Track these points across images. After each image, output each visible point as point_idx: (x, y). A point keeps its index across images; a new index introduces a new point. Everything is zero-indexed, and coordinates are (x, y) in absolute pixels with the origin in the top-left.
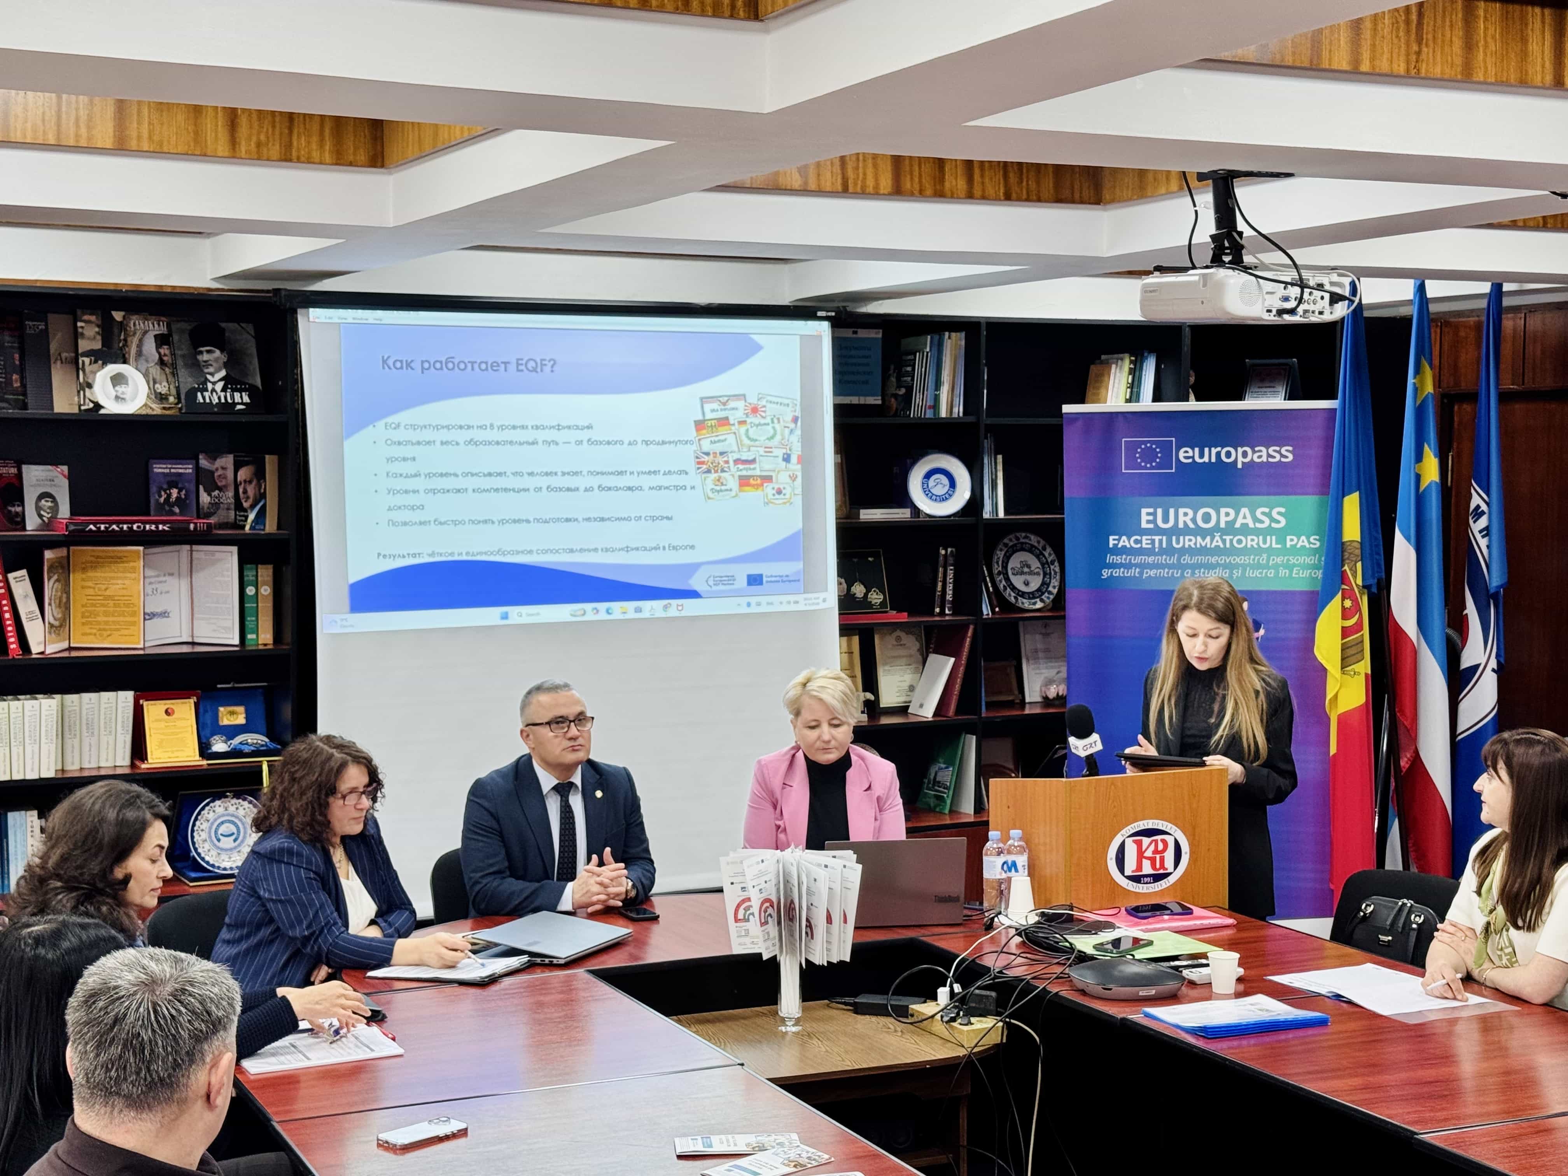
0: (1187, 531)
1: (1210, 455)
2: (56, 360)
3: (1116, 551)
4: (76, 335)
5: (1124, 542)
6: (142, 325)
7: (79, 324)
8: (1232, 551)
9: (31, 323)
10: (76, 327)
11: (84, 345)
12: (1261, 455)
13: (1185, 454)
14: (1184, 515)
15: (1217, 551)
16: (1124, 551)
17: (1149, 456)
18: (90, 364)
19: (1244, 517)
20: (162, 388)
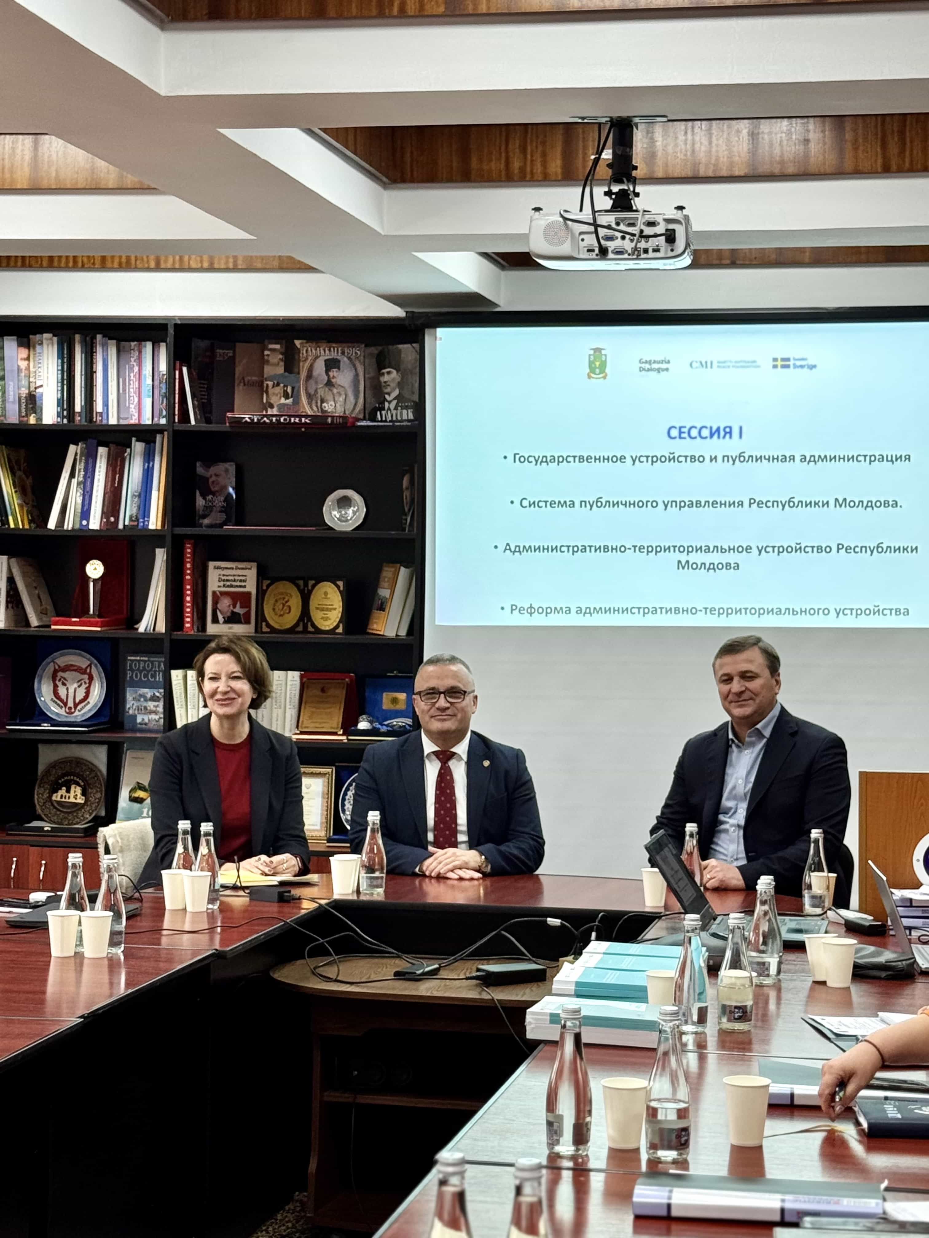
2: (240, 382)
4: (263, 361)
6: (314, 351)
7: (266, 353)
9: (221, 351)
10: (263, 355)
11: (268, 370)
18: (273, 387)
20: (329, 407)
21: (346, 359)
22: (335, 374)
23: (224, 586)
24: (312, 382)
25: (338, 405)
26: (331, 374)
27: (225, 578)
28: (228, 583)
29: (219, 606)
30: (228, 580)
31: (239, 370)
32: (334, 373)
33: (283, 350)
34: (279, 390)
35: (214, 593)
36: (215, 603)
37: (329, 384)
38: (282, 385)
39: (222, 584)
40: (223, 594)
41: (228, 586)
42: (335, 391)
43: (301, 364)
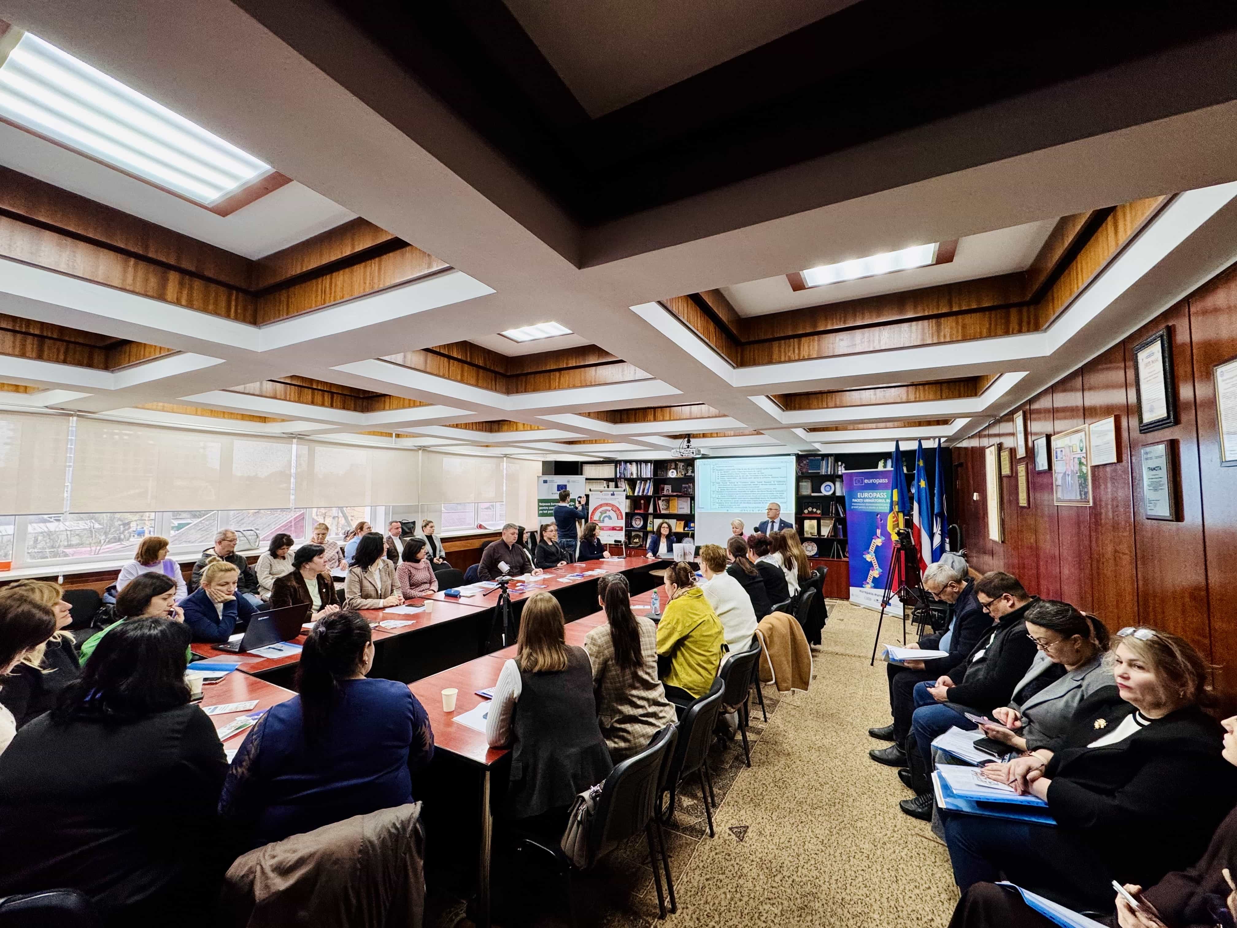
0: (866, 498)
1: (871, 481)
3: (854, 502)
5: (855, 500)
8: (876, 503)
12: (881, 481)
13: (866, 481)
14: (866, 495)
15: (873, 503)
16: (856, 502)
17: (859, 481)
19: (878, 495)
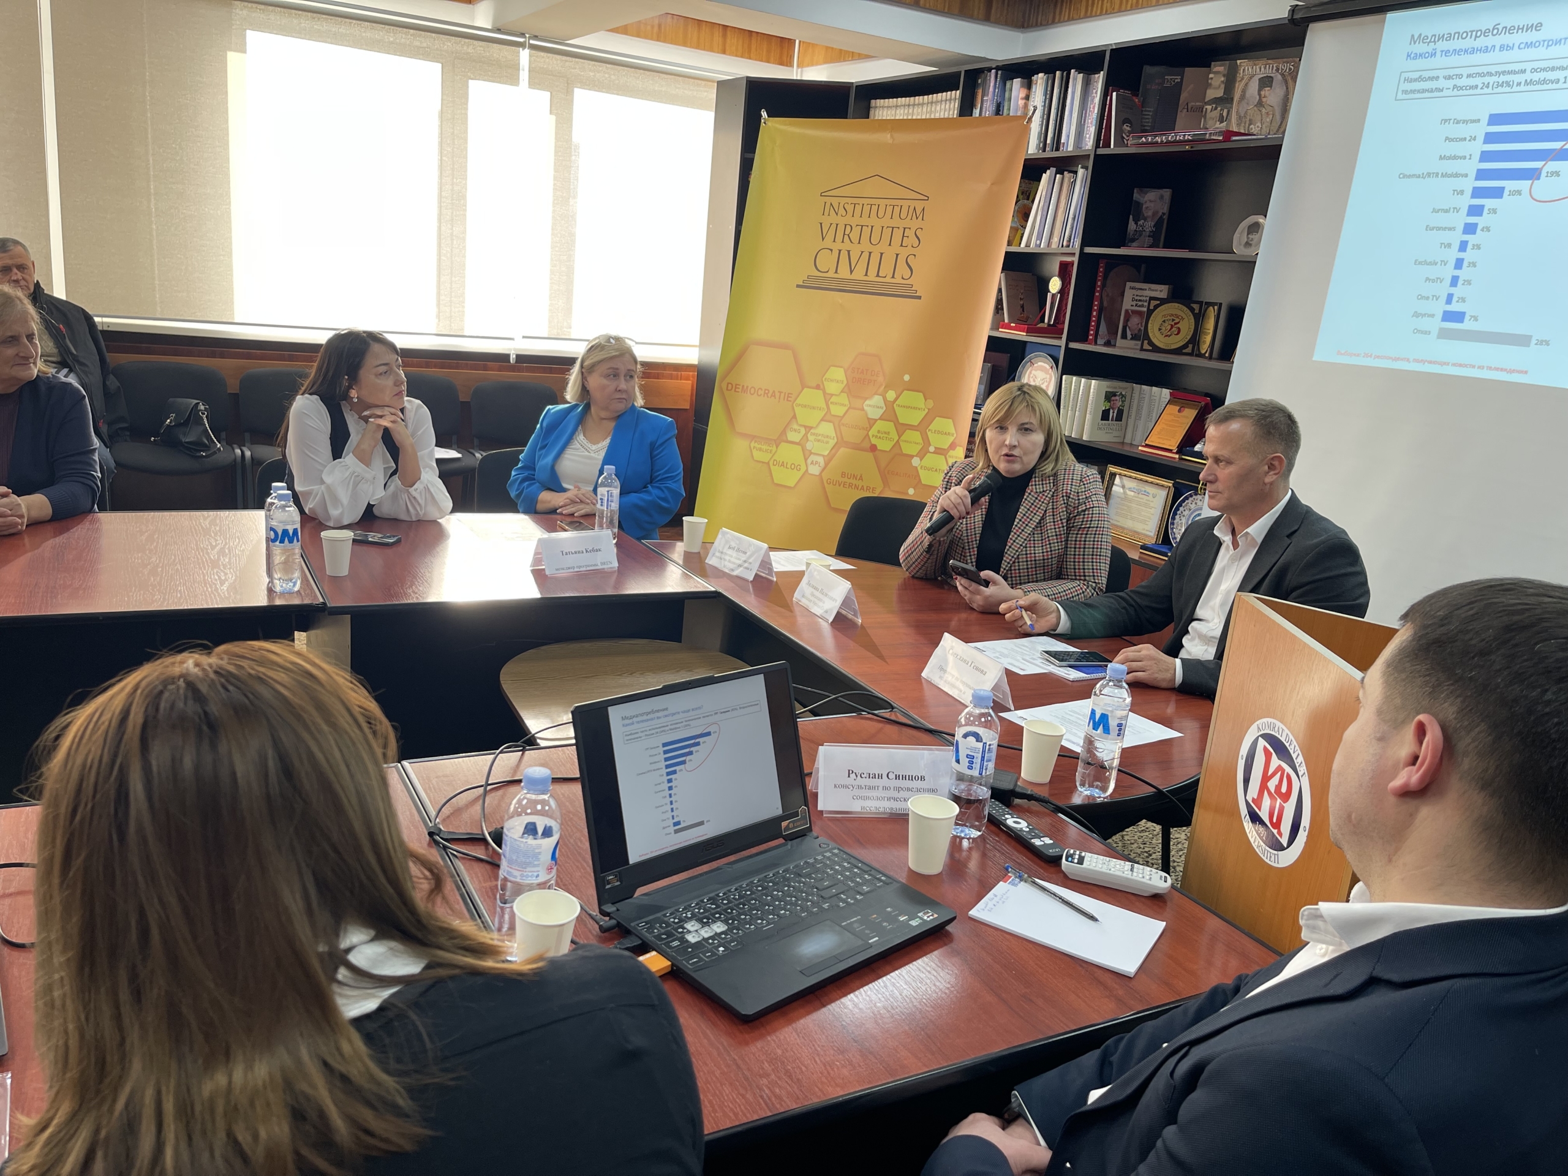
4: (1207, 85)
7: (1210, 76)
11: (1210, 94)
18: (1211, 111)
20: (1254, 129)
21: (1280, 77)
22: (1267, 93)
23: (1136, 305)
24: (1244, 103)
25: (1264, 126)
26: (1263, 93)
27: (1138, 298)
28: (1140, 303)
29: (1129, 324)
30: (1140, 300)
31: (1184, 96)
32: (1266, 91)
33: (1226, 72)
34: (1216, 113)
35: (1127, 311)
36: (1127, 320)
37: (1260, 104)
38: (1219, 109)
39: (1134, 303)
40: (1134, 312)
41: (1140, 306)
42: (1264, 110)
43: (1237, 85)
